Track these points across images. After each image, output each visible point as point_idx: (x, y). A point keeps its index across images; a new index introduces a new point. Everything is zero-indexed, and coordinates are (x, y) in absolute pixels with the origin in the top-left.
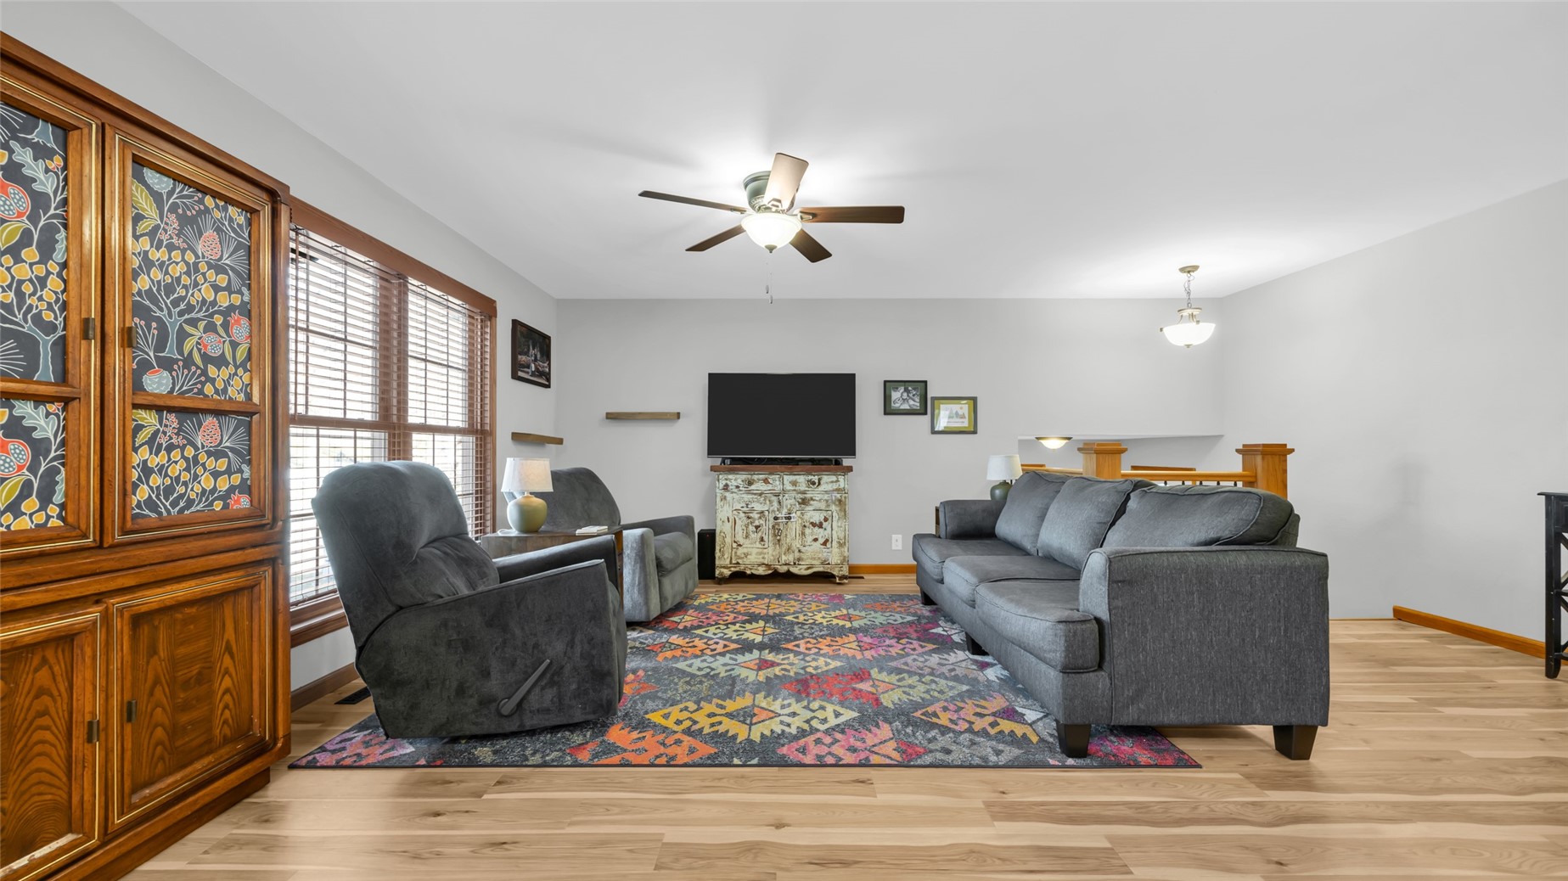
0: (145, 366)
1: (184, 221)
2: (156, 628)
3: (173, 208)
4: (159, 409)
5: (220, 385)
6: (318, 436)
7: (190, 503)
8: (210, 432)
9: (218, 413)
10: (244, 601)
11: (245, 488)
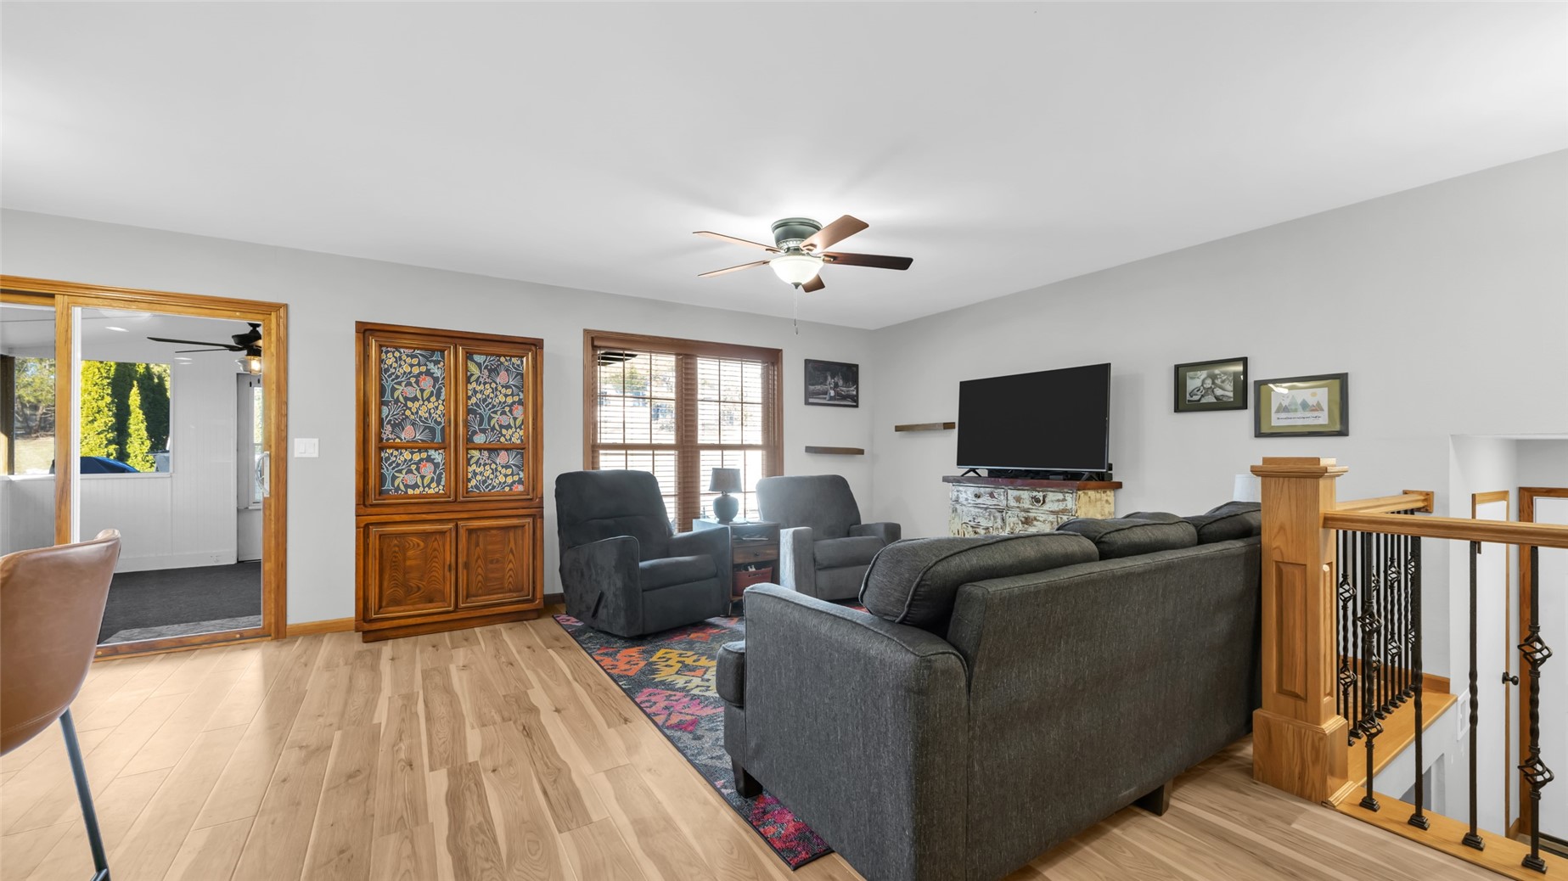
0: (475, 433)
1: (490, 371)
2: (478, 536)
3: (486, 367)
4: (480, 450)
5: (508, 437)
6: (626, 454)
7: (494, 487)
8: (503, 458)
9: (507, 450)
10: (519, 532)
11: (520, 482)
